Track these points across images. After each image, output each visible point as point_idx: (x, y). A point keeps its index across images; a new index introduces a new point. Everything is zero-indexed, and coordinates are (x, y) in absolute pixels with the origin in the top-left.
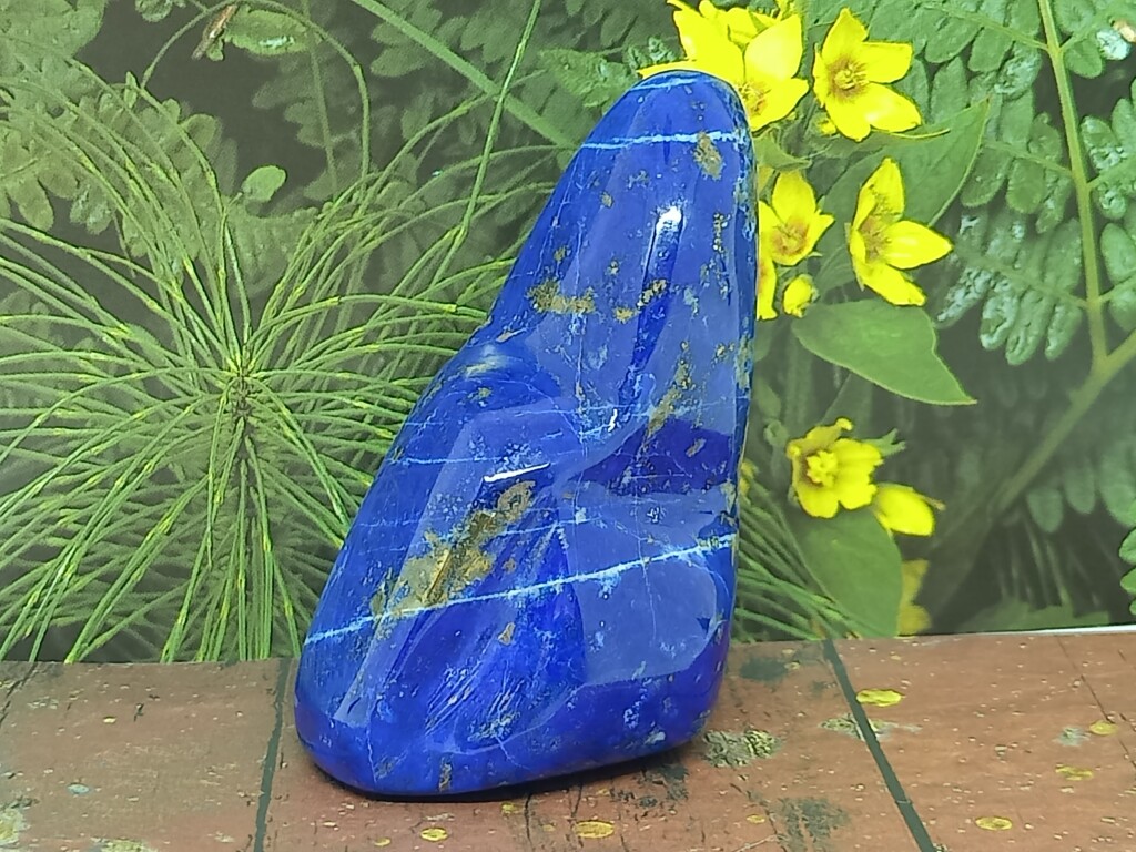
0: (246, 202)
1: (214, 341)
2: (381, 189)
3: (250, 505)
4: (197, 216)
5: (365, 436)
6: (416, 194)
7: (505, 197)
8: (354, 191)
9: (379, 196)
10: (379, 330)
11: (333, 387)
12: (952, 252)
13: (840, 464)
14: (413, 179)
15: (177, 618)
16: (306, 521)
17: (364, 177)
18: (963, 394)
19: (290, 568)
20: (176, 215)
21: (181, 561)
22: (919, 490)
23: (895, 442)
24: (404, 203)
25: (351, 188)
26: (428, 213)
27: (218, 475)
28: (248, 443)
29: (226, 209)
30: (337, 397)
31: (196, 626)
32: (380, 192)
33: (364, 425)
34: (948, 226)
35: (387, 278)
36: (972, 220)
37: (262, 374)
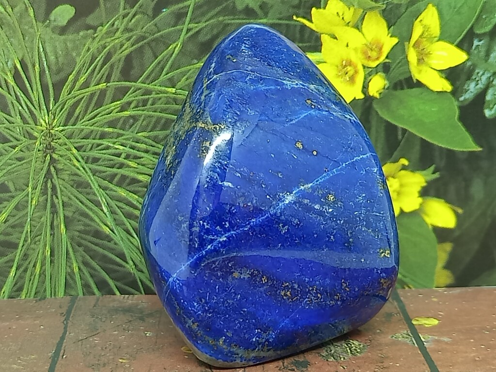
0: (52, 26)
1: (33, 108)
2: (132, 19)
3: (53, 205)
4: (22, 34)
5: (121, 166)
6: (152, 22)
7: (204, 25)
8: (115, 20)
9: (130, 24)
10: (129, 103)
11: (103, 136)
12: (468, 60)
13: (401, 186)
14: (150, 13)
15: (9, 272)
16: (86, 216)
17: (122, 12)
18: (474, 145)
19: (77, 243)
20: (10, 33)
21: (13, 238)
22: (448, 201)
23: (434, 173)
24: (145, 28)
25: (114, 18)
26: (159, 34)
27: (34, 188)
28: (52, 169)
29: (40, 30)
30: (105, 142)
31: (21, 277)
32: (131, 21)
33: (121, 159)
34: (466, 45)
35: (134, 72)
36: (480, 41)
37: (61, 128)
